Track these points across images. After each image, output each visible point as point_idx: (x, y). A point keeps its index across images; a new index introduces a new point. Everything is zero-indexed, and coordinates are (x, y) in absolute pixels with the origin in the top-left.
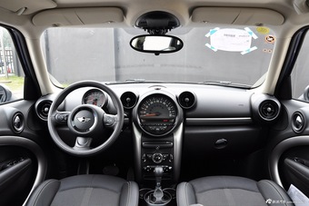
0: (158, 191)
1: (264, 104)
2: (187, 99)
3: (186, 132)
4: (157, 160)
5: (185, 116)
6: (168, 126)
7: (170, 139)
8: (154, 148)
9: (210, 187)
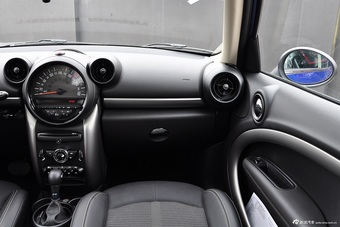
0: (54, 205)
1: (219, 78)
2: (103, 70)
3: (104, 118)
4: (60, 158)
5: (101, 95)
6: (73, 109)
7: (78, 128)
8: (54, 141)
9: (132, 199)
